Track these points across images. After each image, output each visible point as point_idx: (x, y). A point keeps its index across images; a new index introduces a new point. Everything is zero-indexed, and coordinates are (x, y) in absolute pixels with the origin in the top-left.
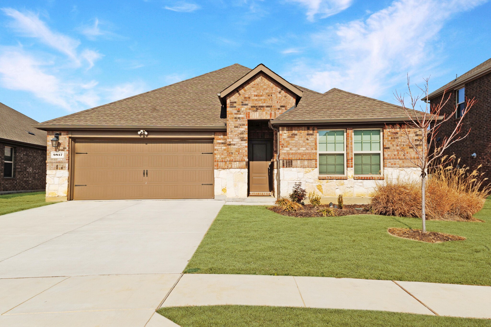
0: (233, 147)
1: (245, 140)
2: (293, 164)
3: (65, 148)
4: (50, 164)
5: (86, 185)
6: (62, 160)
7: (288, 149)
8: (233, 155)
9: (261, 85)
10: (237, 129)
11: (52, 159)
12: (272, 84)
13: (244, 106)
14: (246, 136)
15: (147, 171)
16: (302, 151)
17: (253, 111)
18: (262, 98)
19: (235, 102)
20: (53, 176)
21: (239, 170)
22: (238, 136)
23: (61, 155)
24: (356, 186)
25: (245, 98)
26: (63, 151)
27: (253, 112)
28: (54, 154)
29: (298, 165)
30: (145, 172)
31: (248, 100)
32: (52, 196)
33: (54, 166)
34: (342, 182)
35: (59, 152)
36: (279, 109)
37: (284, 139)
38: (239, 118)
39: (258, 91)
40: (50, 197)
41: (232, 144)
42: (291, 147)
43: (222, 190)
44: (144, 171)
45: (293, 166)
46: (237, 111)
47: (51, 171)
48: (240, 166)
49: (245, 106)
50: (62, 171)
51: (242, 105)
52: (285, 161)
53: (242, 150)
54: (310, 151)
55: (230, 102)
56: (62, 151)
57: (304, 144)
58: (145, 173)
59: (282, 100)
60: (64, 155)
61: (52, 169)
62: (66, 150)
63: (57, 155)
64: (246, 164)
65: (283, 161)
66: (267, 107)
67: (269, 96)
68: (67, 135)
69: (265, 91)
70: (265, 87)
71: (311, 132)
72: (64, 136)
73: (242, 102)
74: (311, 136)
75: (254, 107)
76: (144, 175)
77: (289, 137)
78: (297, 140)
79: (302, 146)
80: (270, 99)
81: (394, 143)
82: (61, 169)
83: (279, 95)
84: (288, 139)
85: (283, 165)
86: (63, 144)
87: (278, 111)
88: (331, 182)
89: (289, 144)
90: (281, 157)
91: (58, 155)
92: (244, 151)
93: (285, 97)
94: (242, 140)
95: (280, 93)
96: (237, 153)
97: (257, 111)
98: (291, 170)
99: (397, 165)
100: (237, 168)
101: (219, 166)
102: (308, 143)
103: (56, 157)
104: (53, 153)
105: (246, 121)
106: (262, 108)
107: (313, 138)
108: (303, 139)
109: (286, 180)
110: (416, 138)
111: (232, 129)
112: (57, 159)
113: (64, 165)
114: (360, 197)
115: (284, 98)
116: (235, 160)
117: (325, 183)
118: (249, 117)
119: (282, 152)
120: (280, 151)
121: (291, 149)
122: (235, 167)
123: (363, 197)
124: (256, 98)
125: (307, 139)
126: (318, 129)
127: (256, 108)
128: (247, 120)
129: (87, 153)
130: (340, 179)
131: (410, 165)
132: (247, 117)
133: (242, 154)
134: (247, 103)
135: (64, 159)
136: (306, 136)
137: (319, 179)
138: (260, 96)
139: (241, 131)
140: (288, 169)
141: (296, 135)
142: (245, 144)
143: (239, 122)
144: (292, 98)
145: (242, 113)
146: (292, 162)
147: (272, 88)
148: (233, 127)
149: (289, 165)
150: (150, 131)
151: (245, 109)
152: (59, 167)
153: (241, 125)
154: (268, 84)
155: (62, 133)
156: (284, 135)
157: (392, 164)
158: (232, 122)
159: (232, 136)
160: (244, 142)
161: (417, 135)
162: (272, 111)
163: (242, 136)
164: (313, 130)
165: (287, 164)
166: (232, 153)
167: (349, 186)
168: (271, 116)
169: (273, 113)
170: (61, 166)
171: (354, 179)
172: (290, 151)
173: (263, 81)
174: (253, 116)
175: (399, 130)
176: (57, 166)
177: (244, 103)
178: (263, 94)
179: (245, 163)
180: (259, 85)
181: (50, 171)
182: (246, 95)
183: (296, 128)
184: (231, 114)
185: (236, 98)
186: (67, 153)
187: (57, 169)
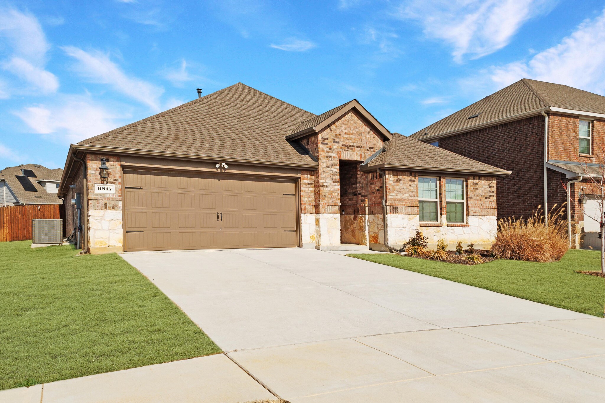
0: (326, 189)
1: (337, 182)
2: (399, 211)
3: (115, 180)
4: (94, 202)
5: (142, 232)
6: (112, 196)
7: (394, 194)
8: (326, 199)
9: (352, 122)
10: (328, 169)
11: (97, 195)
12: (361, 123)
13: (335, 144)
14: (338, 177)
15: (221, 214)
16: (406, 197)
17: (344, 150)
18: (352, 136)
19: (327, 139)
20: (100, 218)
21: (332, 215)
22: (330, 177)
23: (110, 190)
24: (449, 233)
25: (336, 135)
26: (113, 184)
27: (344, 152)
28: (99, 188)
29: (403, 212)
30: (220, 215)
31: (339, 138)
32: (101, 246)
33: (100, 205)
34: (439, 229)
35: (108, 185)
36: (368, 150)
37: (390, 184)
38: (331, 157)
39: (349, 129)
40: (97, 248)
41: (325, 186)
42: (396, 192)
43: (311, 238)
44: (218, 214)
45: (399, 213)
46: (329, 149)
47: (96, 211)
48: (333, 211)
49: (337, 144)
50: (113, 212)
51: (334, 142)
52: (392, 207)
53: (335, 194)
54: (412, 198)
55: (322, 138)
56: (111, 184)
57: (408, 190)
58: (220, 217)
59: (371, 141)
60: (114, 190)
61: (98, 208)
62: (117, 182)
63: (104, 189)
64: (339, 209)
65: (390, 207)
66: (358, 147)
67: (359, 135)
68: (118, 162)
69: (355, 130)
70: (355, 125)
71: (413, 178)
72: (114, 163)
73: (333, 139)
74: (413, 182)
75: (345, 146)
76: (218, 219)
77: (394, 182)
78: (401, 185)
79: (406, 192)
80: (359, 139)
81: (475, 193)
82: (112, 209)
83: (368, 136)
84: (394, 184)
85: (391, 211)
86: (112, 173)
87: (367, 153)
88: (430, 229)
89: (395, 189)
90: (389, 203)
91: (106, 189)
92: (337, 194)
93: (374, 138)
94: (334, 182)
95: (369, 133)
96: (330, 196)
97: (348, 150)
98: (398, 217)
99: (477, 213)
100: (331, 213)
101: (307, 210)
102: (411, 190)
103: (102, 191)
104: (98, 185)
105: (338, 161)
106: (352, 148)
107: (415, 184)
108: (406, 185)
109: (393, 227)
110: (489, 189)
111: (325, 169)
112: (104, 194)
113: (116, 203)
114: (452, 244)
115: (372, 139)
116: (328, 204)
117: (425, 230)
118: (340, 156)
119: (388, 197)
120: (388, 196)
121: (396, 195)
122: (329, 212)
123: (454, 243)
124: (347, 136)
125: (410, 186)
126: (419, 175)
127: (347, 147)
128: (338, 159)
129: (141, 187)
130: (437, 227)
131: (486, 214)
132: (338, 156)
133: (335, 197)
134: (338, 140)
135: (116, 195)
136: (409, 182)
137: (421, 226)
138: (351, 134)
139: (333, 172)
140: (394, 215)
141: (400, 180)
142: (337, 186)
143: (331, 161)
144: (380, 140)
145: (334, 152)
146: (397, 207)
147: (361, 127)
148: (325, 166)
149: (395, 211)
150: (231, 165)
151: (336, 147)
152: (108, 205)
153: (333, 165)
154: (357, 122)
155: (111, 159)
156: (391, 179)
157: (474, 213)
158: (324, 161)
159: (324, 176)
160: (336, 184)
161: (490, 187)
162: (361, 152)
163: (334, 177)
164: (415, 176)
165: (393, 210)
166: (325, 196)
167: (444, 233)
168: (361, 158)
169: (363, 154)
170: (111, 206)
171: (448, 227)
172: (396, 197)
173: (353, 118)
174: (344, 155)
175: (478, 181)
176: (106, 204)
177: (335, 141)
178: (353, 132)
179: (337, 207)
180: (349, 122)
181: (94, 211)
182: (337, 132)
183: (401, 173)
184: (323, 151)
185: (328, 133)
186: (119, 187)
187: (106, 208)
